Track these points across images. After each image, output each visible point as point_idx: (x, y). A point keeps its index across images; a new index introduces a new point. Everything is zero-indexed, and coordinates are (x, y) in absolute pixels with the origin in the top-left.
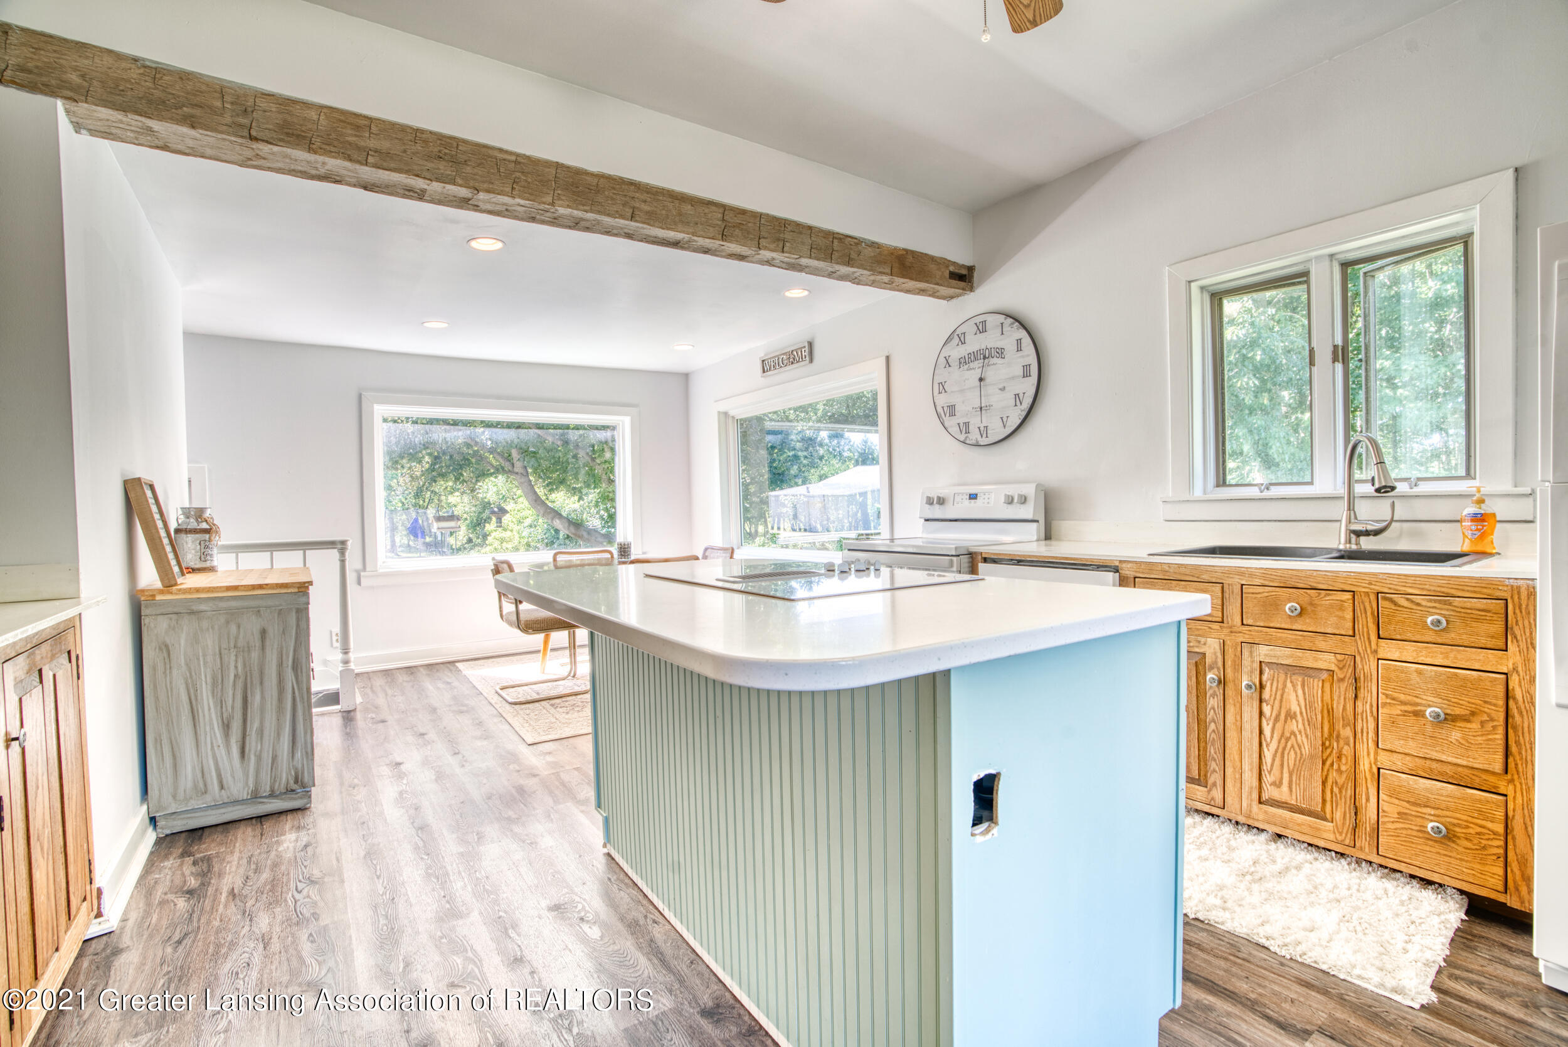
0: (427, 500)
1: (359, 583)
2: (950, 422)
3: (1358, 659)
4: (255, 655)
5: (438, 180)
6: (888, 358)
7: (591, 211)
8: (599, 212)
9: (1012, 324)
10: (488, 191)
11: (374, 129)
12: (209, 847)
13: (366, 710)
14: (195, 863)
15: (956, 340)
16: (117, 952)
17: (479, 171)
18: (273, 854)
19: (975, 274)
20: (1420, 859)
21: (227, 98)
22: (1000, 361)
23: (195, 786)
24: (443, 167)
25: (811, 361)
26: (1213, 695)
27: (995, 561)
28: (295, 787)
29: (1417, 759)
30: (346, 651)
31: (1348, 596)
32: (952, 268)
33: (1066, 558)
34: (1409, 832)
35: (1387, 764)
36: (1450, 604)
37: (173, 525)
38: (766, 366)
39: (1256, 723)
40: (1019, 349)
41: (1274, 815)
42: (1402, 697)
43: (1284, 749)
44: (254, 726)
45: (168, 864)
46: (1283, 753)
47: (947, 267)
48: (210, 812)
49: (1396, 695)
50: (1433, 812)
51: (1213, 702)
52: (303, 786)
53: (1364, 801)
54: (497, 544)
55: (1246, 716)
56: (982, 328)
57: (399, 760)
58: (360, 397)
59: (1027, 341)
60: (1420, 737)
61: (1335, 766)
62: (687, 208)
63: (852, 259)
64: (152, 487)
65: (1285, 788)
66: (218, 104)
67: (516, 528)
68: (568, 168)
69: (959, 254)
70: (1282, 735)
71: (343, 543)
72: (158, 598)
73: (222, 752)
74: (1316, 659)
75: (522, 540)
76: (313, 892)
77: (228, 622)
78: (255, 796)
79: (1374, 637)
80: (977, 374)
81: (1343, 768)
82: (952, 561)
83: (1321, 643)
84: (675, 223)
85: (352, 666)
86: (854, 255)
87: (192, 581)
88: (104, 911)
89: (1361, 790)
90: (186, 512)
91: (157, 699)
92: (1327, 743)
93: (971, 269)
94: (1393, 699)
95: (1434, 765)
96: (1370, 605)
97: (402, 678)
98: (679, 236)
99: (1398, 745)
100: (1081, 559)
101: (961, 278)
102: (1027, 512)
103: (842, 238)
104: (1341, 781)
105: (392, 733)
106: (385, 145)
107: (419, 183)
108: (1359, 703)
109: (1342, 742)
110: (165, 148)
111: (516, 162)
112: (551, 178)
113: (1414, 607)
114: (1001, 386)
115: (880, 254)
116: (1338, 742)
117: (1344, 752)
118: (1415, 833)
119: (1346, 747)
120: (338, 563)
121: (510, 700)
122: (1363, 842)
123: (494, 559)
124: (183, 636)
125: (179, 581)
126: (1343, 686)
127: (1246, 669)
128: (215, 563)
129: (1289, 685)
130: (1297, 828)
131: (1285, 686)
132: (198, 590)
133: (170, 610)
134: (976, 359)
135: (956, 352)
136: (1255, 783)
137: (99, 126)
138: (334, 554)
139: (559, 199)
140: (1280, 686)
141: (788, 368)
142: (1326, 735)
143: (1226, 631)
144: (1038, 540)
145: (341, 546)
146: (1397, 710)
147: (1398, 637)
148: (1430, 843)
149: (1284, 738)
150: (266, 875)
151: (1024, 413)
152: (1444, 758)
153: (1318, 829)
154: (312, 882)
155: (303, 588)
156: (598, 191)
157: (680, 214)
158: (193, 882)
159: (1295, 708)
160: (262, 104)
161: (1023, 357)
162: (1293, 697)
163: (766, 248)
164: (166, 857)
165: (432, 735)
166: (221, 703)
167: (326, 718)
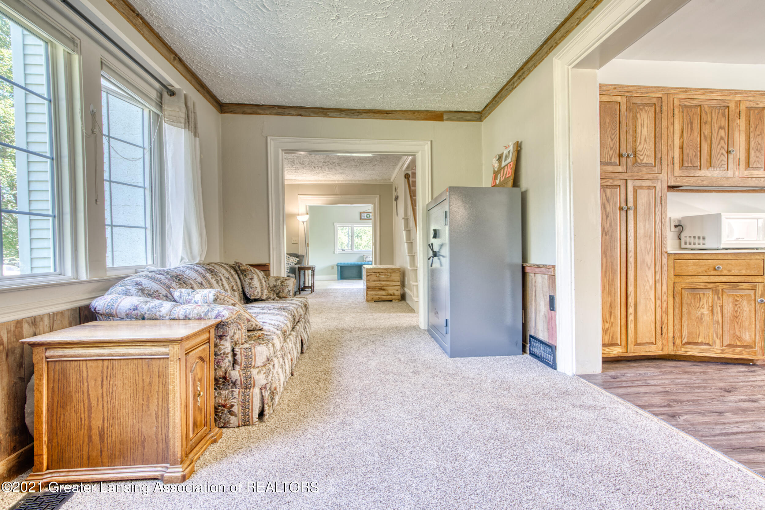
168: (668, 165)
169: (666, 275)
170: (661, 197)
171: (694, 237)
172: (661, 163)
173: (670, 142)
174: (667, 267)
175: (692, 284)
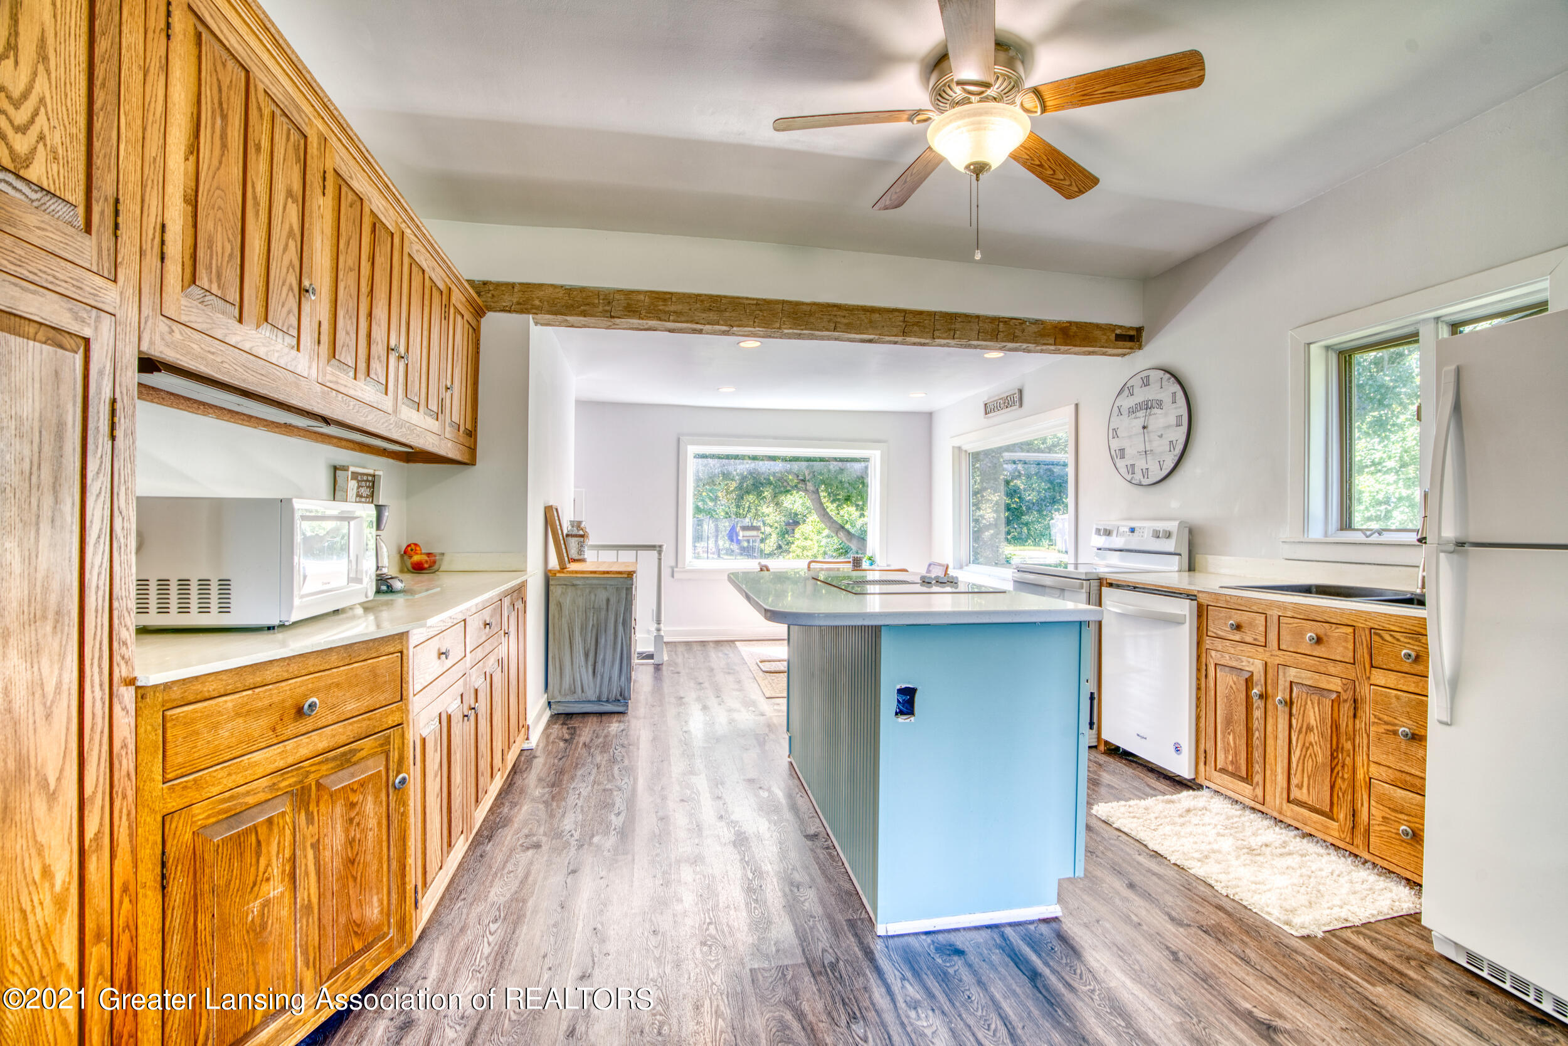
0: (746, 509)
1: (673, 576)
2: (1121, 464)
3: (1357, 683)
4: (603, 613)
5: (709, 324)
6: (1077, 405)
7: (806, 329)
8: (811, 329)
9: (1169, 379)
10: (739, 326)
11: (674, 299)
12: (575, 723)
13: (669, 665)
14: (568, 729)
15: (1126, 392)
16: (535, 757)
17: (734, 314)
18: (605, 731)
19: (1144, 334)
20: (1397, 858)
21: (601, 297)
22: (1158, 411)
23: (570, 688)
24: (713, 316)
25: (1021, 405)
26: (1257, 708)
27: (1118, 586)
28: (620, 698)
29: (1396, 772)
30: (659, 622)
31: (1350, 630)
32: (1118, 332)
33: (1162, 587)
34: (1390, 834)
35: (1376, 775)
36: (1420, 641)
37: (565, 532)
38: (988, 409)
39: (1287, 733)
40: (1174, 402)
41: (1298, 813)
42: (1386, 718)
43: (1305, 757)
44: (600, 657)
45: (556, 726)
46: (1304, 763)
47: (1113, 331)
48: (576, 705)
49: (1381, 716)
50: (1406, 818)
51: (1257, 714)
52: (625, 699)
53: (1359, 805)
54: (799, 551)
55: (1280, 727)
56: (1146, 382)
57: (682, 695)
58: (679, 440)
59: (1180, 394)
60: (1397, 753)
61: (1340, 774)
62: (876, 316)
63: (1017, 337)
64: (557, 510)
65: (1305, 790)
66: (597, 301)
67: (815, 538)
68: (790, 302)
69: (1127, 318)
70: (1304, 745)
71: (660, 546)
72: (558, 575)
73: (583, 670)
74: (1329, 682)
75: (820, 549)
76: (623, 750)
77: (590, 592)
78: (599, 700)
79: (1368, 666)
80: (1139, 423)
81: (1346, 776)
82: (1082, 584)
83: (1332, 669)
84: (867, 329)
85: (662, 633)
86: (1018, 333)
87: (573, 567)
88: (530, 737)
89: (1358, 795)
90: (572, 523)
91: (554, 634)
92: (1335, 754)
93: (1139, 330)
94: (1379, 719)
95: (1408, 778)
96: (1364, 637)
97: (696, 648)
98: (871, 337)
99: (1382, 758)
100: (1172, 588)
101: (1131, 338)
102: (1170, 545)
103: (1006, 321)
104: (1343, 787)
105: (682, 680)
106: (679, 307)
107: (699, 327)
108: (1357, 722)
109: (1345, 754)
110: (572, 326)
111: (757, 304)
112: (779, 311)
113: (1395, 642)
114: (1159, 434)
115: (1044, 328)
116: (1342, 753)
117: (1347, 762)
118: (1394, 836)
119: (1348, 758)
120: (657, 560)
121: (764, 669)
122: (1358, 840)
123: (759, 563)
124: (568, 599)
125: (568, 566)
126: (1347, 705)
127: (1280, 688)
128: (586, 556)
129: (1309, 702)
130: (1313, 825)
131: (1306, 703)
132: (576, 572)
133: (563, 583)
134: (1141, 409)
135: (1127, 402)
136: (1285, 785)
137: (545, 322)
138: (655, 553)
139: (784, 324)
140: (1303, 704)
141: (1003, 411)
142: (1334, 747)
143: (1268, 654)
144: (1180, 571)
145: (658, 549)
146: (1382, 729)
147: (1385, 667)
148: (1404, 844)
149: (1306, 747)
150: (601, 740)
151: (1177, 458)
152: (1413, 771)
153: (1328, 828)
154: (623, 746)
155: (630, 575)
156: (811, 314)
157: (871, 322)
158: (567, 737)
159: (1313, 722)
160: (617, 296)
161: (1176, 408)
162: (1312, 714)
163: (939, 338)
164: (555, 723)
165: (706, 685)
166: (585, 641)
167: (644, 667)
168: (142, 253)
169: (131, 794)
170: (114, 401)
171: (184, 583)
172: (116, 226)
173: (152, 149)
174: (132, 757)
175: (232, 798)
